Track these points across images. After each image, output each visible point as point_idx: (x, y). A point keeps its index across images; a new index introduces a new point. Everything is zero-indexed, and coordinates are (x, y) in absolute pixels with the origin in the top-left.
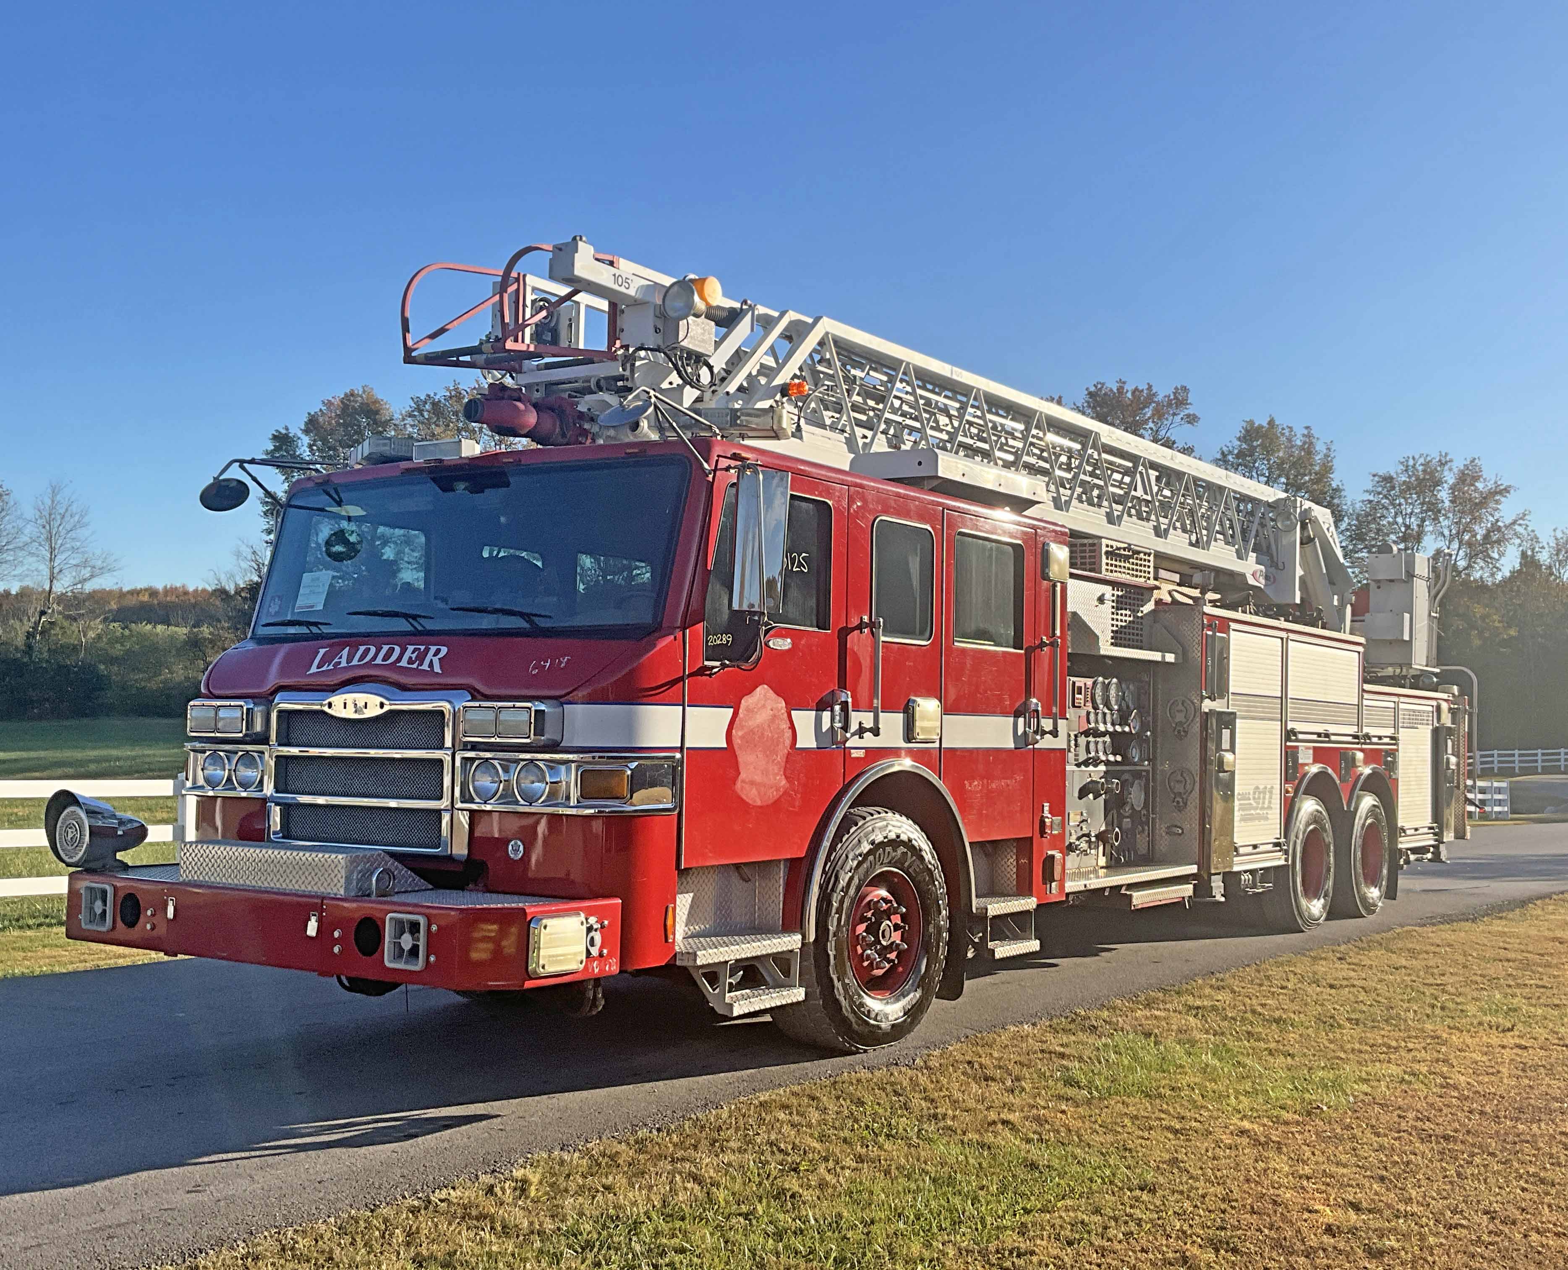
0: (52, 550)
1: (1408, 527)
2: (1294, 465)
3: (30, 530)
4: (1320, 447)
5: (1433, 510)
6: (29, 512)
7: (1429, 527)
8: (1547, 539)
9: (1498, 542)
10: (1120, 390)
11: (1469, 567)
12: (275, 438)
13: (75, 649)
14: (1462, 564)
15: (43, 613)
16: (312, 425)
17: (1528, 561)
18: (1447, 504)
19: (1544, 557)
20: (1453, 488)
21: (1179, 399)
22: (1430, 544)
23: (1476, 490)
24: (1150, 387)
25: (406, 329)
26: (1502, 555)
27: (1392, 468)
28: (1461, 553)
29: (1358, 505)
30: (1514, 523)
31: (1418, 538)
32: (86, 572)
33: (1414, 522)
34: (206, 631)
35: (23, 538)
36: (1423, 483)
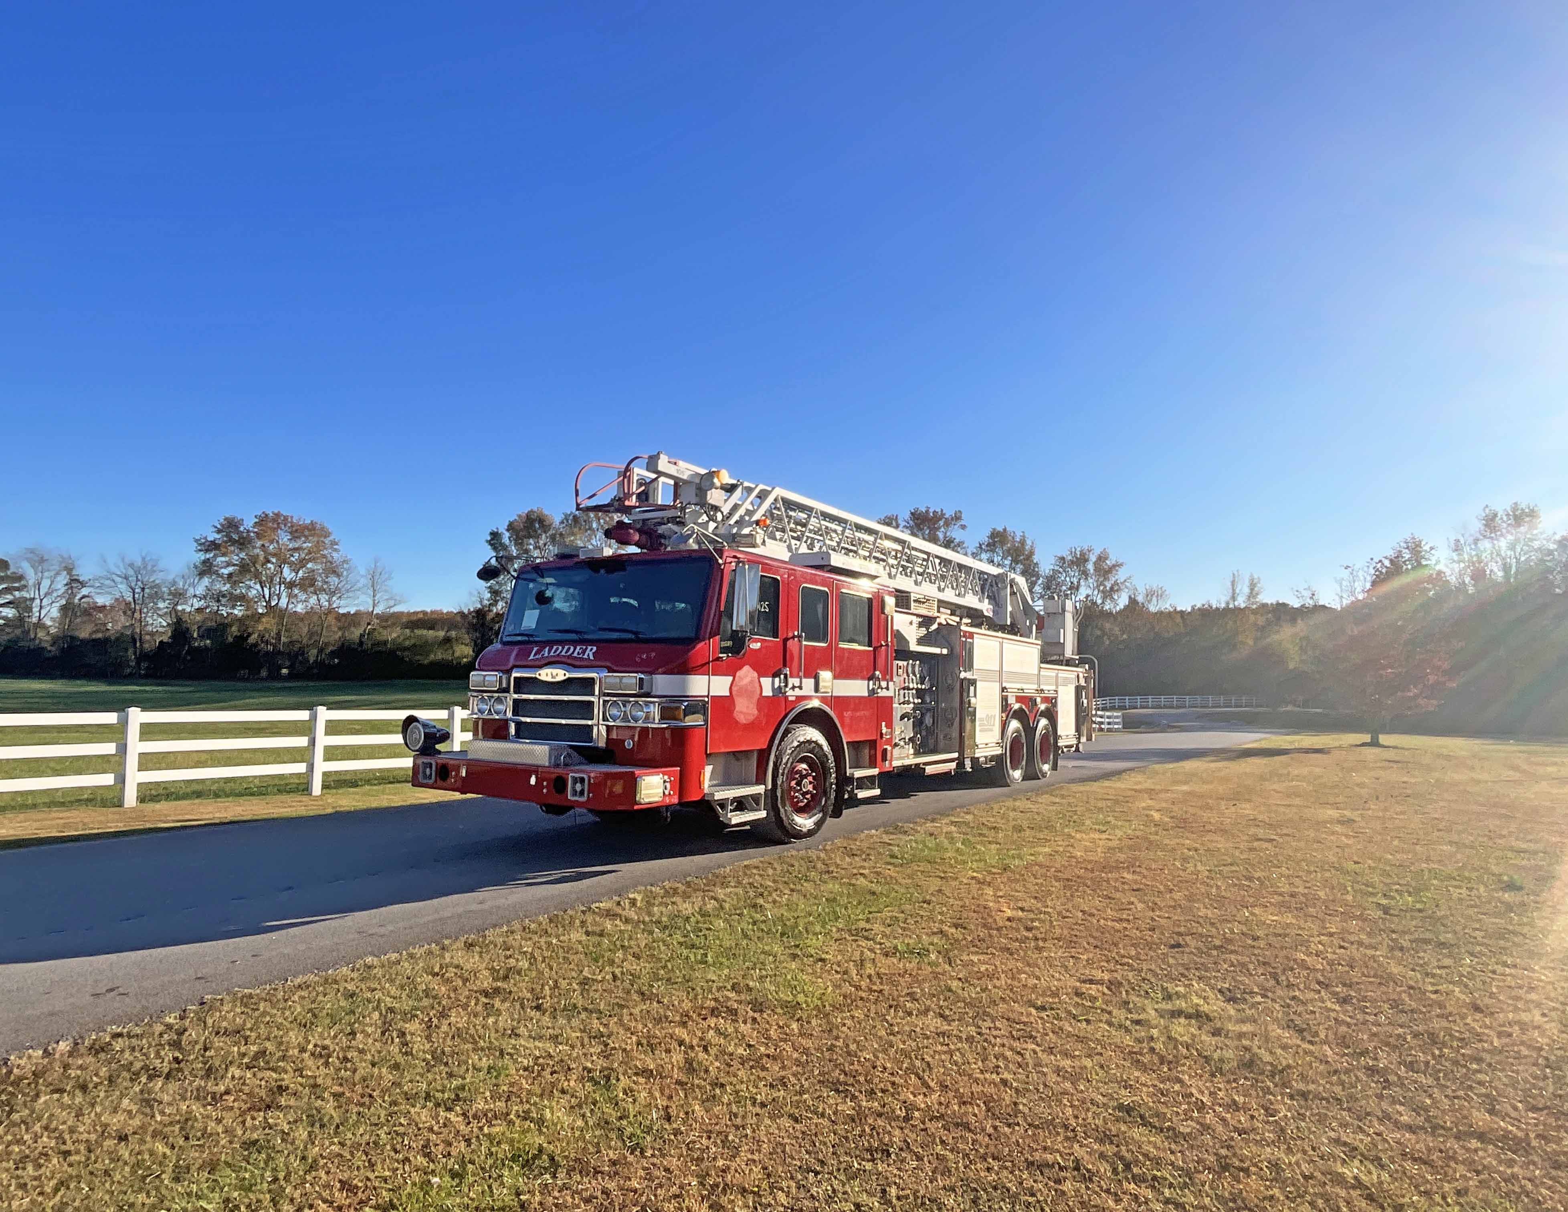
0: (374, 591)
1: (1072, 583)
2: (1016, 550)
3: (362, 582)
4: (1029, 542)
5: (1085, 574)
6: (363, 572)
7: (1082, 582)
8: (1141, 590)
9: (1117, 591)
10: (927, 512)
11: (1103, 603)
12: (491, 534)
13: (385, 643)
15: (369, 624)
16: (511, 527)
17: (1133, 601)
18: (1092, 571)
20: (1095, 563)
21: (957, 517)
22: (1083, 592)
23: (1106, 565)
24: (942, 512)
25: (577, 495)
26: (1119, 597)
27: (1066, 554)
28: (1099, 597)
29: (1047, 572)
30: (1125, 581)
31: (1077, 589)
32: (392, 603)
33: (1075, 580)
34: (453, 634)
35: (359, 585)
36: (1080, 561)
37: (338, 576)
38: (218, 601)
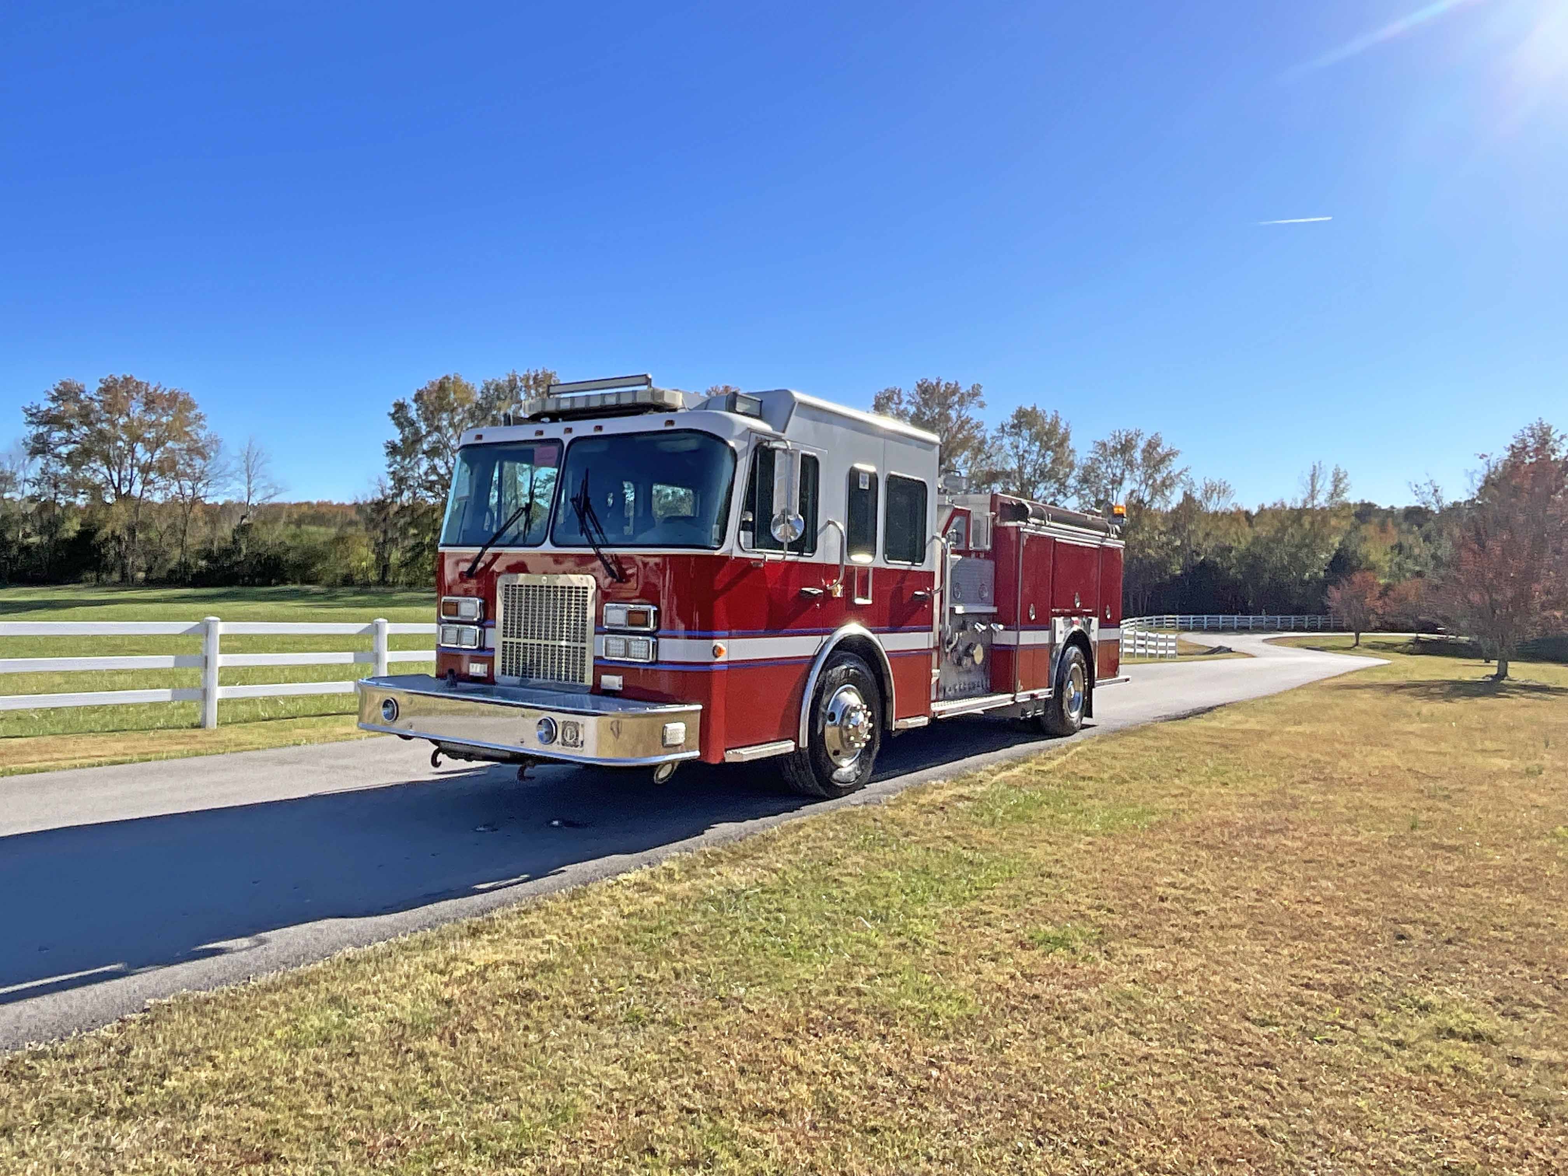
0: (249, 477)
1: (1114, 475)
2: (1046, 434)
3: (234, 465)
4: (1063, 424)
5: (1130, 464)
6: (237, 453)
7: (1127, 475)
8: (1199, 484)
9: (1171, 485)
10: (938, 384)
11: (1152, 500)
12: (395, 405)
13: (265, 541)
14: (1147, 499)
15: (243, 518)
16: (419, 397)
17: (1188, 498)
18: (1139, 461)
19: (1198, 495)
20: (1143, 451)
21: (975, 393)
22: (1128, 486)
23: (1158, 453)
24: (957, 384)
26: (1172, 493)
27: (1107, 439)
28: (1147, 493)
29: (1084, 461)
30: (1181, 473)
31: (1120, 484)
32: (271, 491)
33: (1118, 472)
35: (230, 469)
36: (1126, 447)
37: (204, 458)
38: (56, 486)
